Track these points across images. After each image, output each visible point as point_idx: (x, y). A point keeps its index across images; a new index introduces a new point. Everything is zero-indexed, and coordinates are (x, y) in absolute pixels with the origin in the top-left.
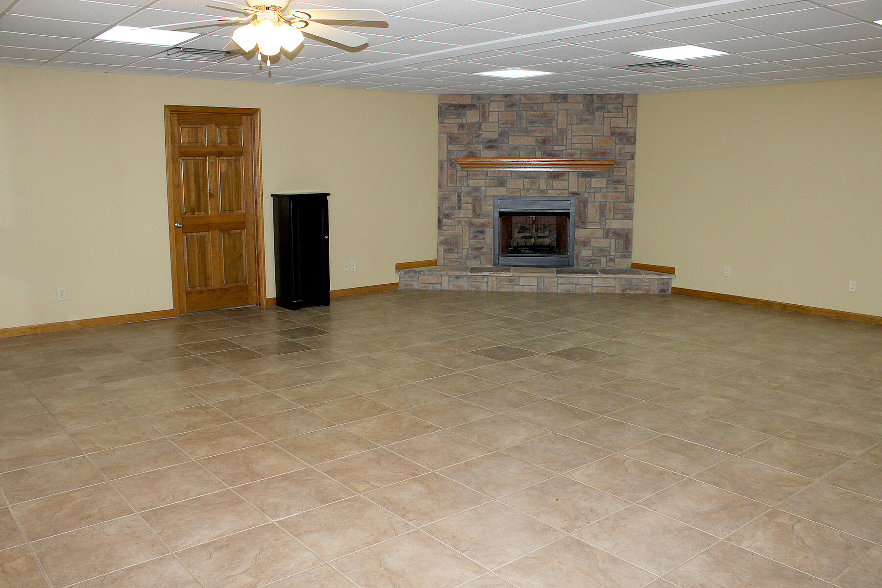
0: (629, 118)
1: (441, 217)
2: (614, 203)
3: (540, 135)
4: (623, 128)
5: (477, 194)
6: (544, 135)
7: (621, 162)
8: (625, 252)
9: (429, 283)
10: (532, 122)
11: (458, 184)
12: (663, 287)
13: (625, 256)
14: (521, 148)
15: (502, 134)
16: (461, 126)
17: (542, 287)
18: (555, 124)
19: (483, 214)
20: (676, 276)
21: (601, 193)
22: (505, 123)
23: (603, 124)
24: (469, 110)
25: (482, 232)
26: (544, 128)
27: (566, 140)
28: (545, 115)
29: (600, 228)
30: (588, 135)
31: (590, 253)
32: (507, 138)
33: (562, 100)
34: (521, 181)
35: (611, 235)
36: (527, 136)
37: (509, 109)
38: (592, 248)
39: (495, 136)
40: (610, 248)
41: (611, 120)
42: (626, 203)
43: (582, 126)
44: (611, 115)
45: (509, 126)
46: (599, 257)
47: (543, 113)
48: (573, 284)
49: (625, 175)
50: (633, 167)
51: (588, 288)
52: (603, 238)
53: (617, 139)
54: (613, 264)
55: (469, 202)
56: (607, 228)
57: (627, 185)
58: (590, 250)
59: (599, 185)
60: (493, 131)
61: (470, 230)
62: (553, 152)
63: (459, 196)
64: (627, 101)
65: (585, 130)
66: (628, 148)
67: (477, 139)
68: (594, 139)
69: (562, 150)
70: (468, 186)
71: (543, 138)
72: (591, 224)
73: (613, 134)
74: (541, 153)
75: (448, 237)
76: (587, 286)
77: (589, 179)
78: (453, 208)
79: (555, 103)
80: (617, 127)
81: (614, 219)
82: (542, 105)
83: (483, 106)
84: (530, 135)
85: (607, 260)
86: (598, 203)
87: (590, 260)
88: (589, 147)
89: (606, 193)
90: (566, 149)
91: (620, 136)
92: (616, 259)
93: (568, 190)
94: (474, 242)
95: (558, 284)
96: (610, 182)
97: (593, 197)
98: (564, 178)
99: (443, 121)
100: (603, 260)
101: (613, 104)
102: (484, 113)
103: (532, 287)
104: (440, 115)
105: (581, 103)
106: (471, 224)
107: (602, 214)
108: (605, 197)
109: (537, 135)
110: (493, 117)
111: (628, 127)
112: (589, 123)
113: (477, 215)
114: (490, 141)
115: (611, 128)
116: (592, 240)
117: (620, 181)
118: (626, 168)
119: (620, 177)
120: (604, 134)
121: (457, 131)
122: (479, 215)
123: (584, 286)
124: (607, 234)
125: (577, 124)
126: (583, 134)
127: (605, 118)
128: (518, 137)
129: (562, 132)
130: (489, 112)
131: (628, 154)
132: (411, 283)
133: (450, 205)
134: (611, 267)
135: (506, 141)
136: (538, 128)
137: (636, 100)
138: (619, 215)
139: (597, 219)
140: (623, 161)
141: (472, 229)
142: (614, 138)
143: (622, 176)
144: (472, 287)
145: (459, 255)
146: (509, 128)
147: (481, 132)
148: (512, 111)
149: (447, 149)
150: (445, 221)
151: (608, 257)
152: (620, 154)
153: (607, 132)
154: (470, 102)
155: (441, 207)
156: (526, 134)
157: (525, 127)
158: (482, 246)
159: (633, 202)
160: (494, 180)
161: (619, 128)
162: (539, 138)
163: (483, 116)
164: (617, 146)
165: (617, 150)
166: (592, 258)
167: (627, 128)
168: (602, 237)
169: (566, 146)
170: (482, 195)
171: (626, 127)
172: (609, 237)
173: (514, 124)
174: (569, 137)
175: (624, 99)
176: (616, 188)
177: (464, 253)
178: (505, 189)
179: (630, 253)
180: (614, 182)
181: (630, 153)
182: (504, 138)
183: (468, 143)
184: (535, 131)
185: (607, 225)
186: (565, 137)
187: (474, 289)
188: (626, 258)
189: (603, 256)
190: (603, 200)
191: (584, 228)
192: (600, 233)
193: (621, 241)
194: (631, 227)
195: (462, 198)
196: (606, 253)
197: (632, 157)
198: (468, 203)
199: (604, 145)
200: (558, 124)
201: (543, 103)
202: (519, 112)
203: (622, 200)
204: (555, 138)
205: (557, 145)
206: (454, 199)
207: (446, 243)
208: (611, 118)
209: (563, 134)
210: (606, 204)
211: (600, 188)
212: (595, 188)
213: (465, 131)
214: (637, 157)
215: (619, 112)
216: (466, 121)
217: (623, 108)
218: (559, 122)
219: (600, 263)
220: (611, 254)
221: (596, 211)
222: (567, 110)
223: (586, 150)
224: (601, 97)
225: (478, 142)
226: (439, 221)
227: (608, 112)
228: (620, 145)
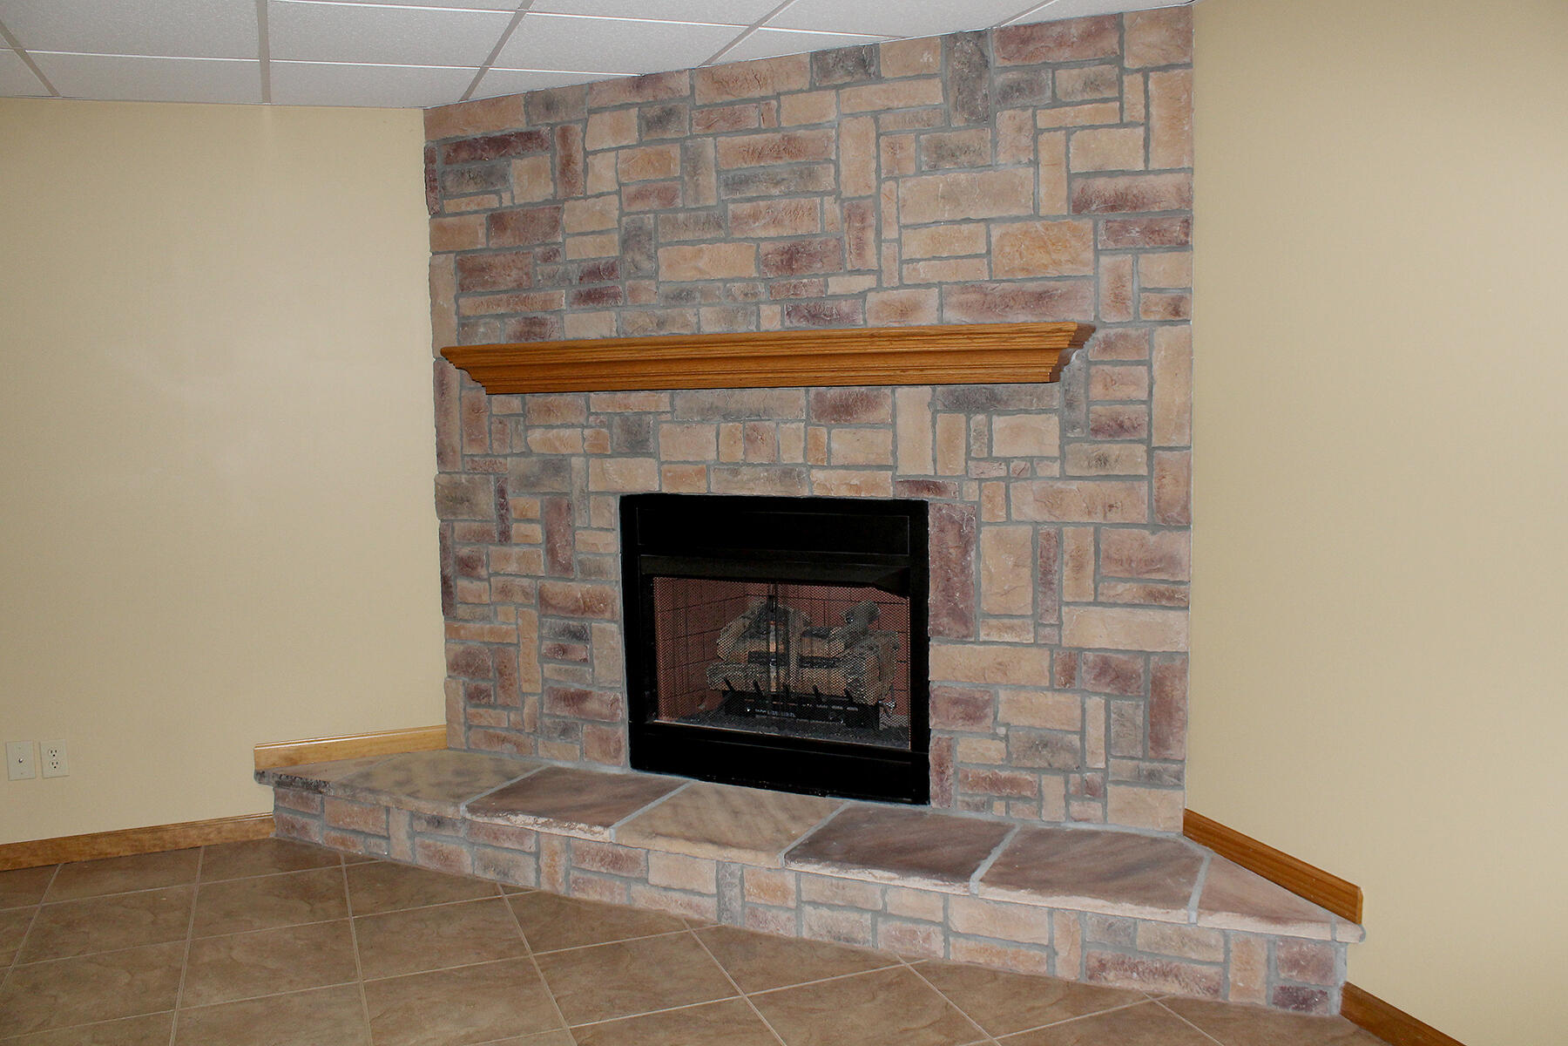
0: (1155, 123)
1: (449, 571)
2: (1097, 528)
3: (772, 232)
4: (1123, 173)
5: (556, 485)
6: (790, 232)
7: (1124, 337)
8: (1152, 760)
9: (354, 831)
10: (735, 184)
11: (496, 444)
12: (1295, 979)
13: (1152, 779)
14: (704, 294)
15: (633, 238)
16: (497, 221)
17: (736, 906)
18: (827, 182)
19: (581, 563)
20: (1362, 937)
21: (1036, 485)
22: (640, 196)
23: (1035, 163)
24: (519, 156)
25: (580, 635)
26: (785, 202)
27: (879, 248)
28: (790, 146)
29: (1035, 644)
30: (968, 220)
31: (994, 750)
32: (650, 258)
33: (850, 73)
34: (708, 432)
35: (1085, 675)
36: (725, 240)
37: (655, 135)
38: (1002, 731)
39: (605, 249)
40: (1082, 733)
41: (1068, 140)
42: (1154, 528)
43: (939, 181)
44: (1069, 115)
45: (655, 204)
46: (1032, 770)
47: (778, 136)
48: (862, 910)
49: (1144, 396)
50: (1184, 354)
51: (927, 938)
52: (1051, 688)
53: (1101, 225)
54: (1095, 808)
55: (530, 515)
56: (1065, 642)
57: (1155, 443)
58: (994, 736)
59: (1025, 448)
60: (601, 233)
61: (542, 625)
62: (829, 304)
63: (502, 492)
64: (1144, 47)
65: (951, 196)
66: (1159, 268)
67: (549, 268)
68: (996, 232)
69: (863, 295)
70: (528, 453)
71: (787, 244)
72: (993, 622)
73: (1080, 206)
74: (777, 308)
75: (474, 645)
76: (922, 927)
77: (981, 417)
78: (482, 537)
79: (825, 88)
80: (1098, 173)
81: (1096, 603)
82: (774, 103)
83: (565, 135)
84: (737, 235)
85: (1072, 789)
86: (1026, 531)
87: (995, 783)
88: (978, 272)
89: (1059, 485)
90: (879, 288)
91: (1112, 215)
92: (1110, 788)
93: (894, 468)
94: (559, 671)
95: (800, 901)
96: (1077, 433)
97: (1000, 500)
98: (872, 417)
99: (442, 207)
100: (1053, 786)
101: (1080, 65)
102: (568, 162)
103: (696, 899)
104: (432, 182)
105: (934, 76)
106: (544, 601)
107: (1044, 578)
108: (1051, 500)
109: (763, 234)
110: (603, 173)
111: (1153, 165)
112: (972, 166)
113: (562, 568)
114: (594, 273)
115: (1071, 177)
116: (1003, 695)
117: (1121, 426)
118: (1149, 364)
119: (1118, 408)
120: (1036, 207)
121: (484, 240)
122: (567, 568)
123: (910, 926)
124: (1067, 671)
125: (920, 173)
126: (947, 216)
127: (1042, 131)
128: (688, 249)
129: (856, 213)
130: (587, 154)
131: (1153, 297)
132: (305, 820)
133: (475, 526)
134: (1087, 820)
135: (647, 265)
136: (762, 203)
137: (1186, 37)
138: (1121, 588)
139: (1023, 601)
140: (1133, 332)
141: (549, 621)
142: (1086, 224)
143: (1132, 402)
144: (486, 868)
145: (512, 717)
146: (655, 212)
147: (560, 240)
148: (663, 141)
149: (457, 313)
150: (462, 584)
151: (1075, 778)
152: (1119, 300)
153: (1055, 201)
154: (521, 125)
155: (449, 534)
156: (722, 234)
157: (712, 202)
158: (584, 688)
159: (1187, 527)
160: (609, 427)
161: (1112, 174)
162: (766, 247)
163: (563, 173)
164: (1105, 260)
165: (1105, 283)
166: (1004, 774)
167: (1147, 172)
168: (1046, 683)
169: (878, 273)
170: (576, 493)
171: (1141, 167)
172: (1077, 683)
173: (674, 198)
174: (890, 233)
175: (1126, 37)
176: (1103, 460)
177: (526, 710)
178: (650, 463)
179: (1175, 767)
180: (1096, 431)
181: (1160, 290)
182: (638, 257)
183: (520, 285)
184: (755, 216)
185: (1066, 632)
186: (870, 236)
187: (490, 875)
188: (1159, 786)
189: (1050, 769)
190: (1046, 517)
191: (962, 639)
192: (1035, 664)
193: (1135, 710)
194: (1181, 647)
195: (511, 498)
196: (1064, 759)
197: (1177, 312)
198: (530, 521)
199: (1041, 257)
200: (842, 178)
201: (778, 96)
202: (689, 143)
203: (1134, 516)
204: (832, 243)
205: (840, 269)
206: (486, 501)
207: (468, 665)
208: (1069, 131)
209: (863, 220)
210: (1059, 534)
211: (1031, 459)
212: (1007, 461)
213: (508, 239)
214: (1197, 309)
215: (1105, 101)
216: (513, 198)
217: (1125, 78)
218: (843, 169)
219: (1040, 796)
220: (1090, 762)
221: (1016, 565)
222: (876, 115)
223: (965, 287)
224: (1021, 38)
225: (551, 277)
226: (445, 581)
227: (1056, 103)
228: (1119, 258)
